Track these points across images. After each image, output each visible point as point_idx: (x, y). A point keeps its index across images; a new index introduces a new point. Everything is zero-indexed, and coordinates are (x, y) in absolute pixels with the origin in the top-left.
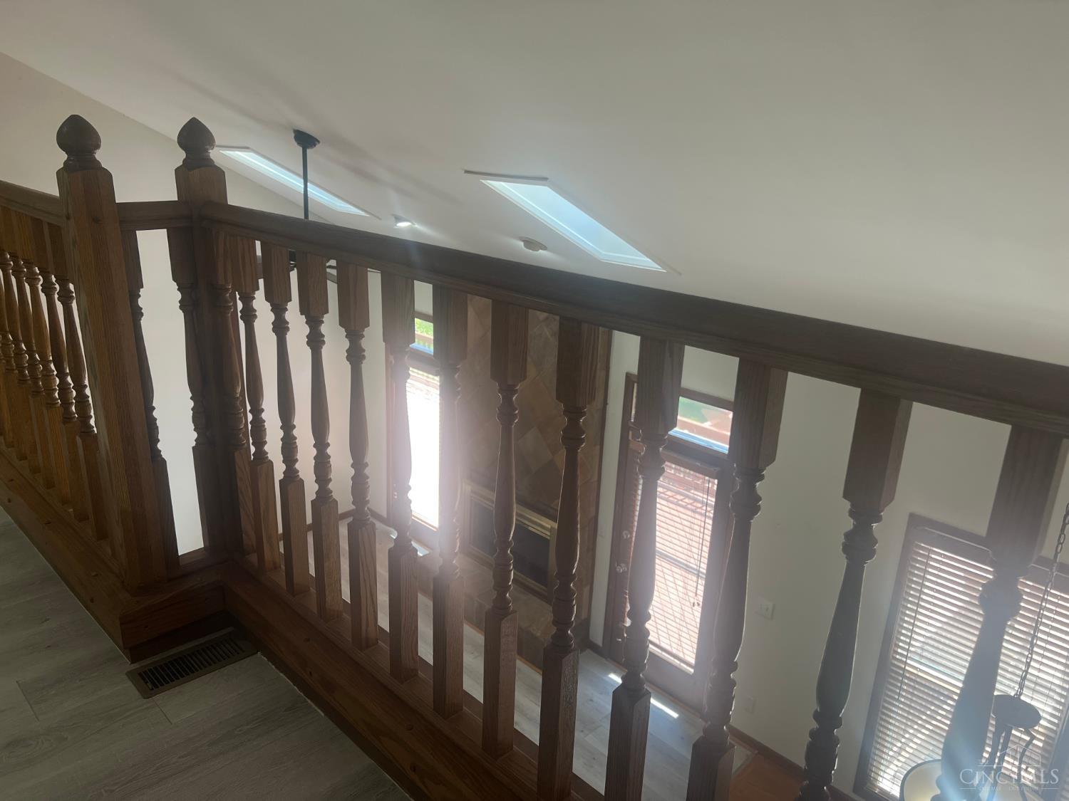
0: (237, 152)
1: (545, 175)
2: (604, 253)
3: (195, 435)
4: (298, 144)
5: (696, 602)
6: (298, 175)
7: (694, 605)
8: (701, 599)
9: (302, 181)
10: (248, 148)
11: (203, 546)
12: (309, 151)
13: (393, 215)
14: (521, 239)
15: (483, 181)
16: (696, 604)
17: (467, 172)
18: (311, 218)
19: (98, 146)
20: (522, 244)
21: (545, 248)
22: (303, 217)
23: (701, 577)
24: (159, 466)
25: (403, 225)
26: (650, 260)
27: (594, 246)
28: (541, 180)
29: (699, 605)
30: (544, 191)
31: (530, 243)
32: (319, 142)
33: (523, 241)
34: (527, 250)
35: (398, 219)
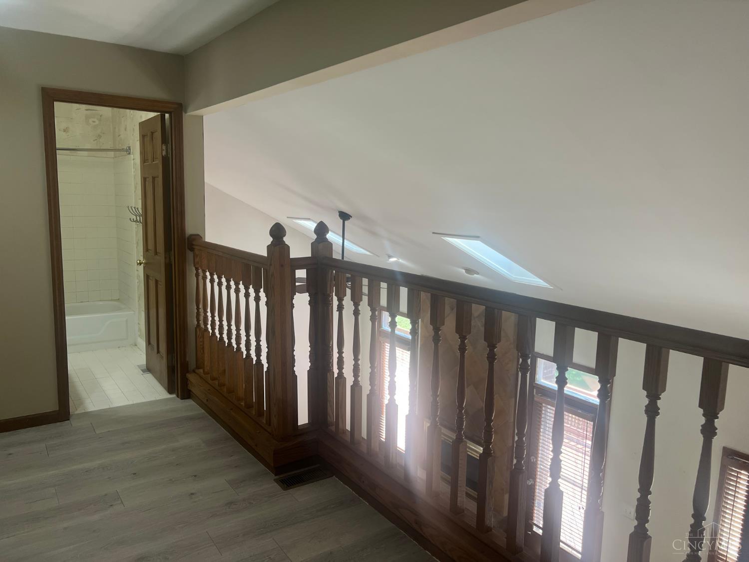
0: (302, 221)
1: (478, 235)
2: (514, 276)
3: (310, 364)
4: (341, 218)
5: (581, 506)
6: (340, 236)
7: (580, 509)
8: (584, 504)
9: (342, 239)
10: (309, 219)
11: (307, 422)
12: (346, 222)
13: (387, 254)
14: (463, 268)
15: (443, 238)
16: (581, 507)
17: (433, 233)
18: (345, 259)
19: (285, 236)
20: (464, 271)
21: (478, 273)
22: (341, 259)
23: (584, 490)
24: (295, 378)
25: (393, 260)
26: (541, 281)
27: (508, 273)
28: (476, 237)
29: (583, 509)
30: (477, 243)
31: (468, 271)
32: (351, 217)
33: (465, 269)
34: (467, 275)
35: (390, 257)
